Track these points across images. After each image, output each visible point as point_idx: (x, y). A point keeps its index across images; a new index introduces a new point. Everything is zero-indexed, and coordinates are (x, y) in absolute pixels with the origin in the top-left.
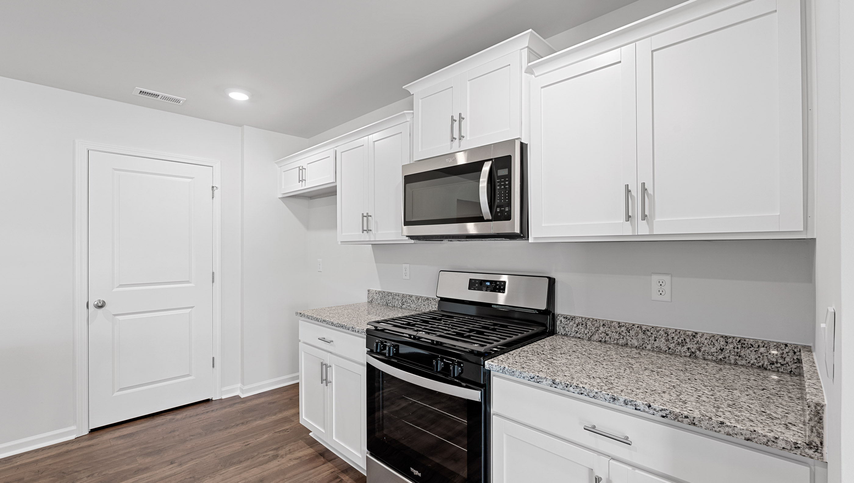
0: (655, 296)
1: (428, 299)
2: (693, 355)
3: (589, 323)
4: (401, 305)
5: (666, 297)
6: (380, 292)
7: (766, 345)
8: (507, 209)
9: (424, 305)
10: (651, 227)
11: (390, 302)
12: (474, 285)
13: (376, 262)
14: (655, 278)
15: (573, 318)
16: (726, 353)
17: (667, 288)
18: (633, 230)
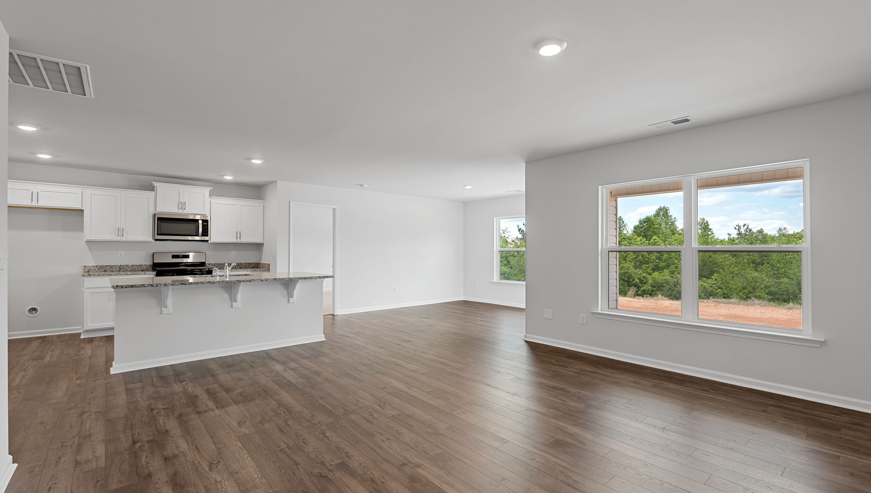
0: (232, 256)
1: (141, 265)
2: (240, 268)
3: (216, 264)
4: (119, 270)
5: (235, 256)
6: (97, 266)
7: (253, 263)
8: (207, 234)
9: (138, 268)
10: (241, 240)
11: (108, 270)
12: (174, 257)
13: (90, 250)
14: (232, 252)
15: (211, 264)
16: (247, 266)
17: (235, 254)
18: (237, 240)
